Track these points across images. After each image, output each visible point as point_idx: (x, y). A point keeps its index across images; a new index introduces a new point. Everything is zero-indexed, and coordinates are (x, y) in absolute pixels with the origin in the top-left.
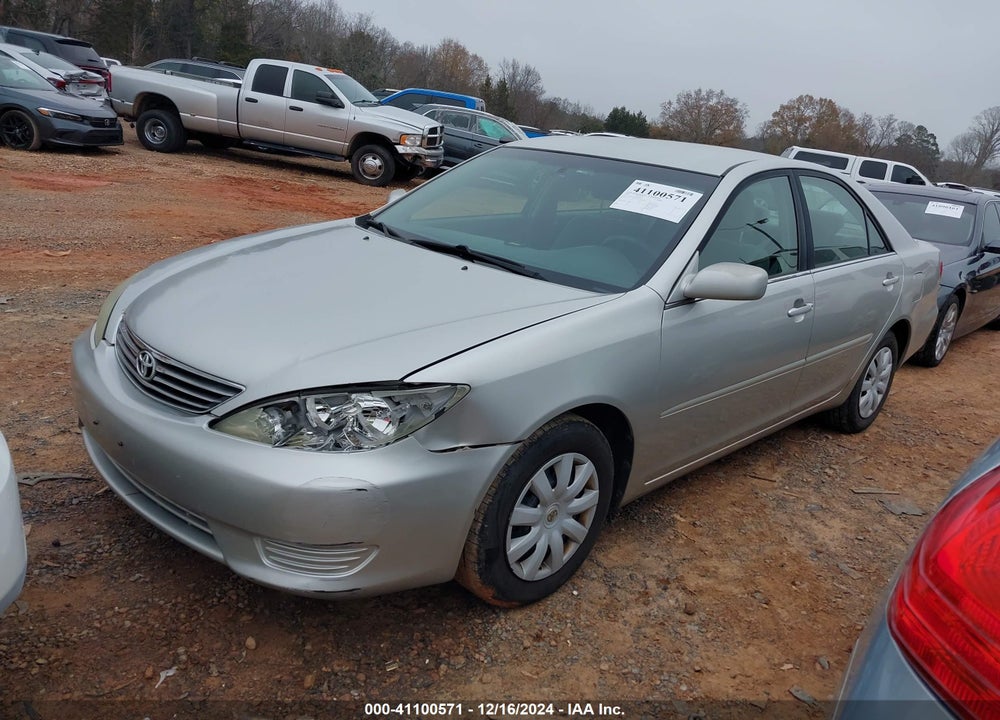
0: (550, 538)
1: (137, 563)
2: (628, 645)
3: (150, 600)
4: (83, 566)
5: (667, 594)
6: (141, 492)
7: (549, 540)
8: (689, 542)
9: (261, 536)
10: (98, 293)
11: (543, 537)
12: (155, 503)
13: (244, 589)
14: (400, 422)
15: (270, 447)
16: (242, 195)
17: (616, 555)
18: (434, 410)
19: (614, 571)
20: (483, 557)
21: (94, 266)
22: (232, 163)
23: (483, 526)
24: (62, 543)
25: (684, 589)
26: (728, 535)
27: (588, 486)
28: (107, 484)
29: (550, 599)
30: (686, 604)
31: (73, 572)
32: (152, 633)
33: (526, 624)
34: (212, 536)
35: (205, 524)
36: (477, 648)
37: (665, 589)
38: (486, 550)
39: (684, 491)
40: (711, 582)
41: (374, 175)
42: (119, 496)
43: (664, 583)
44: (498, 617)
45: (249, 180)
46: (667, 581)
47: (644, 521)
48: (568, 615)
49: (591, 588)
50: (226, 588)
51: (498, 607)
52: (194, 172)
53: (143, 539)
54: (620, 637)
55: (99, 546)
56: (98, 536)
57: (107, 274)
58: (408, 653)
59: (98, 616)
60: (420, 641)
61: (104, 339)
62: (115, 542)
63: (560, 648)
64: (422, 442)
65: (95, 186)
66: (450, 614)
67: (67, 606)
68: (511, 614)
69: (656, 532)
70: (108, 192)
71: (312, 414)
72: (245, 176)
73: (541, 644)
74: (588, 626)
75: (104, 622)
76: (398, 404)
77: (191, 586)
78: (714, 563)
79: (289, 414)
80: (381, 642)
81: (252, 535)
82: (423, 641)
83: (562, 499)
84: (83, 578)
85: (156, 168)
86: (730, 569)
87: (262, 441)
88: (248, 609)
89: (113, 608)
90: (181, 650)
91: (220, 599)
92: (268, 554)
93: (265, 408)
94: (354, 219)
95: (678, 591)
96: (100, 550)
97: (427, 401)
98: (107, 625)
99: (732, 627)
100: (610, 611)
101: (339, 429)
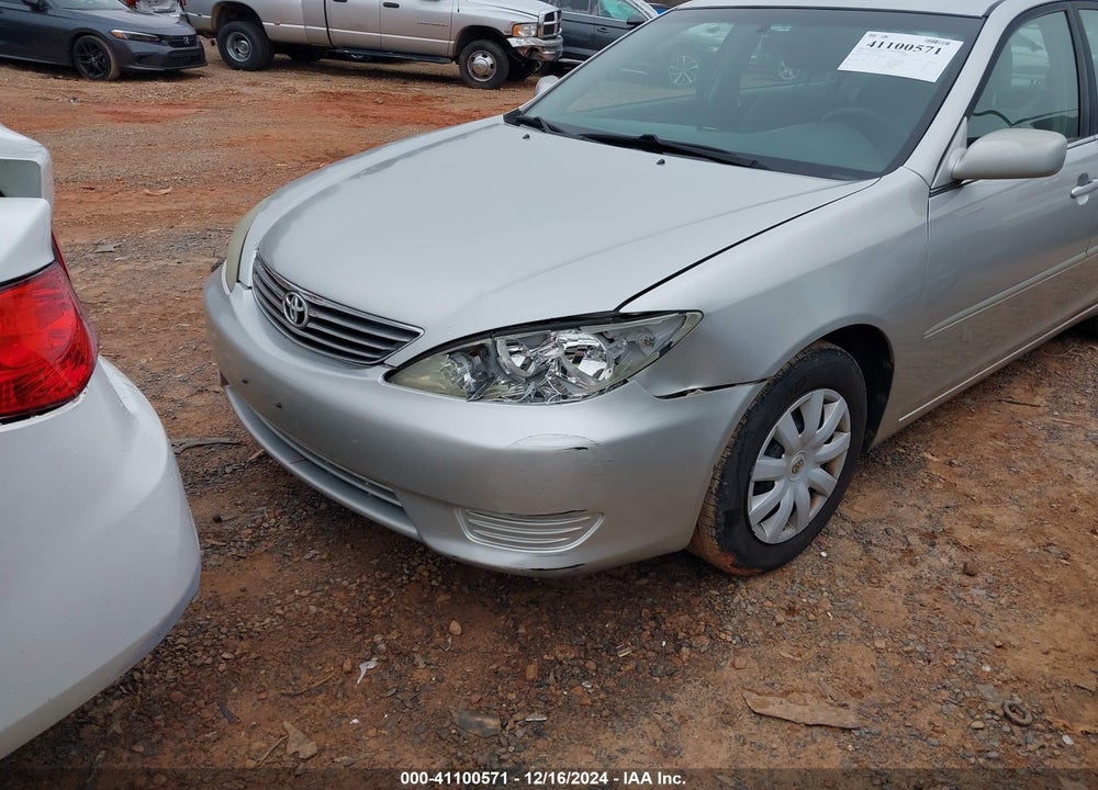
0: (795, 493)
1: (309, 538)
2: (903, 616)
3: (331, 580)
4: (251, 543)
5: (936, 551)
6: (307, 459)
7: (795, 496)
8: (950, 486)
9: (463, 507)
10: (209, 233)
11: (788, 492)
12: (324, 470)
13: (434, 564)
14: (616, 363)
15: (464, 401)
16: (343, 111)
17: (862, 505)
18: (657, 345)
19: (865, 525)
20: (722, 520)
21: (200, 203)
22: (325, 76)
23: (721, 484)
24: (224, 518)
25: (956, 543)
26: (996, 476)
27: (839, 429)
28: (262, 447)
29: (795, 562)
30: (965, 564)
31: (242, 551)
32: (342, 619)
33: (772, 593)
34: (401, 509)
35: (391, 494)
36: (721, 625)
37: (933, 545)
38: (726, 512)
39: (929, 424)
40: (987, 533)
41: (485, 76)
42: (276, 461)
43: (931, 538)
44: (737, 586)
45: (351, 94)
46: (933, 535)
47: (888, 463)
48: (822, 582)
49: (841, 546)
50: (414, 563)
51: (734, 575)
52: (287, 90)
53: (311, 511)
54: (891, 607)
55: (264, 520)
56: (260, 509)
57: (214, 211)
58: (639, 635)
59: (279, 602)
60: (651, 619)
61: (238, 281)
62: (281, 514)
63: (821, 622)
64: (646, 386)
65: (185, 115)
66: (678, 584)
67: (242, 591)
68: (752, 583)
69: (906, 476)
70: (199, 120)
71: (504, 359)
72: (342, 90)
73: (797, 618)
74: (849, 595)
75: (286, 608)
76: (611, 341)
77: (374, 562)
78: (985, 510)
79: (477, 360)
80: (604, 622)
81: (451, 505)
82: (654, 618)
83: (809, 445)
84: (254, 558)
85: (245, 89)
86: (1007, 517)
87: (451, 394)
88: (444, 587)
89: (292, 591)
90: (378, 638)
91: (410, 576)
92: (472, 527)
93: (450, 353)
94: (502, 116)
95: (948, 547)
96: (266, 525)
97: (648, 335)
98: (290, 611)
99: (1030, 590)
100: (871, 575)
101: (539, 375)
